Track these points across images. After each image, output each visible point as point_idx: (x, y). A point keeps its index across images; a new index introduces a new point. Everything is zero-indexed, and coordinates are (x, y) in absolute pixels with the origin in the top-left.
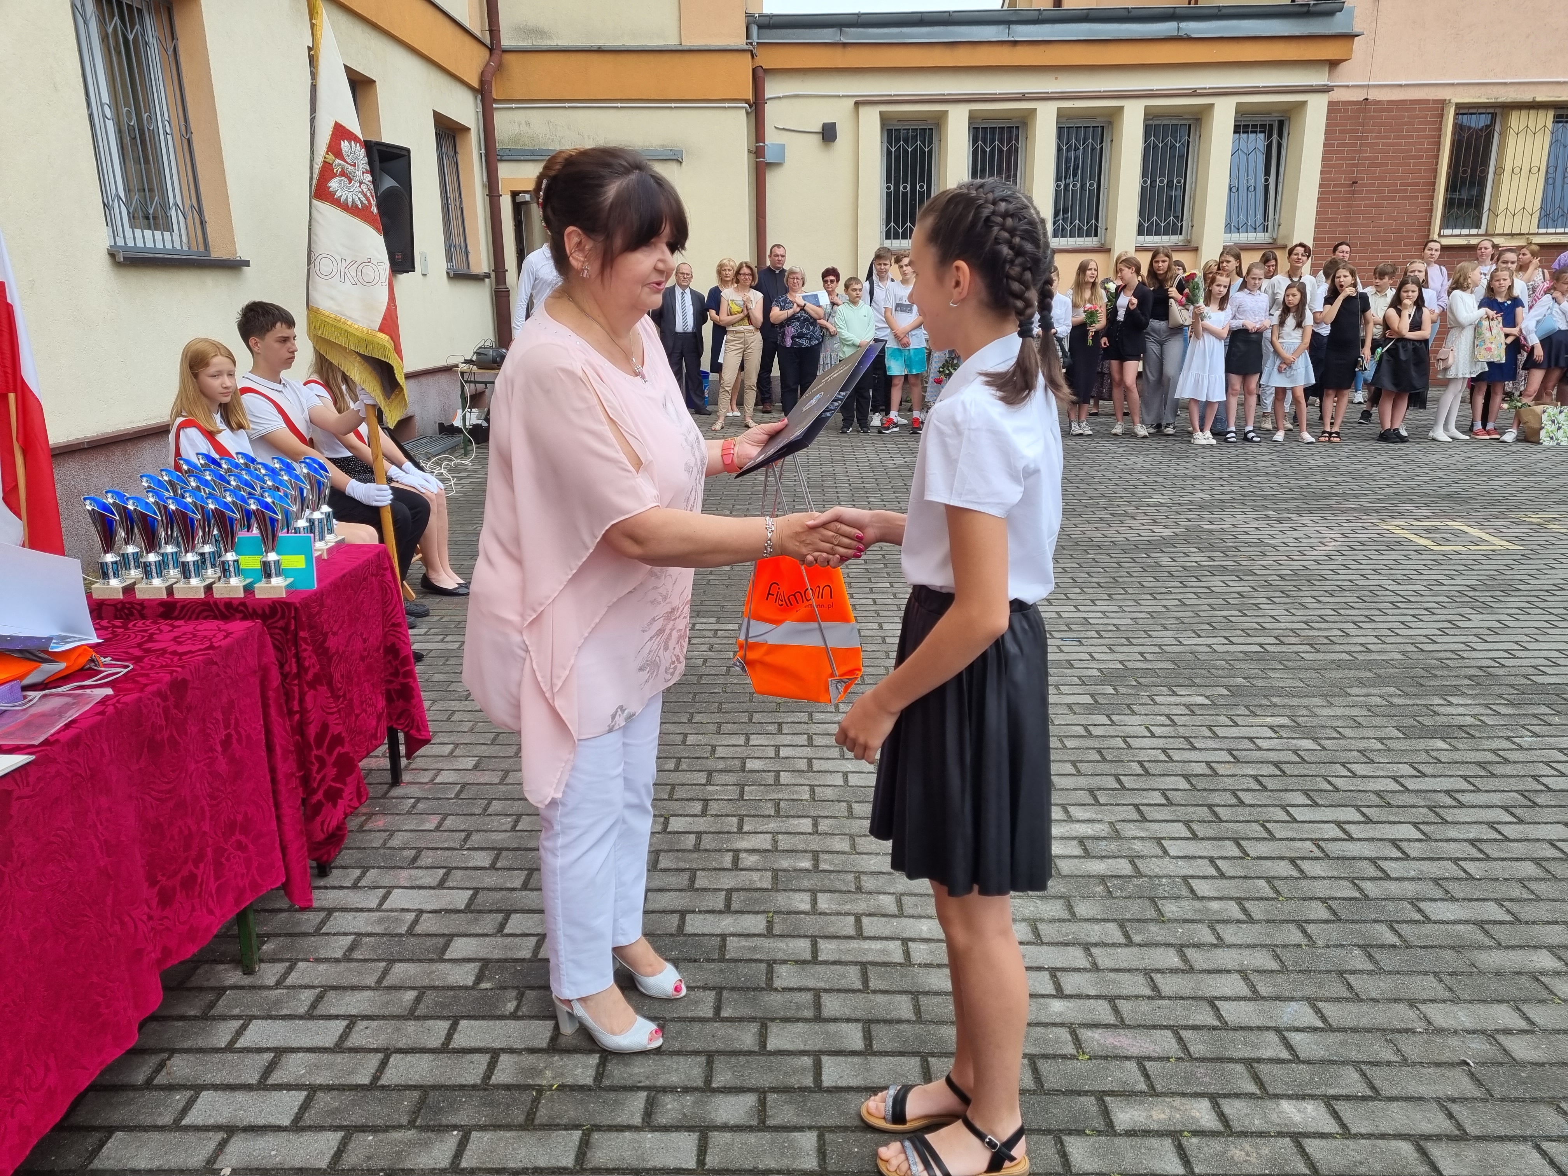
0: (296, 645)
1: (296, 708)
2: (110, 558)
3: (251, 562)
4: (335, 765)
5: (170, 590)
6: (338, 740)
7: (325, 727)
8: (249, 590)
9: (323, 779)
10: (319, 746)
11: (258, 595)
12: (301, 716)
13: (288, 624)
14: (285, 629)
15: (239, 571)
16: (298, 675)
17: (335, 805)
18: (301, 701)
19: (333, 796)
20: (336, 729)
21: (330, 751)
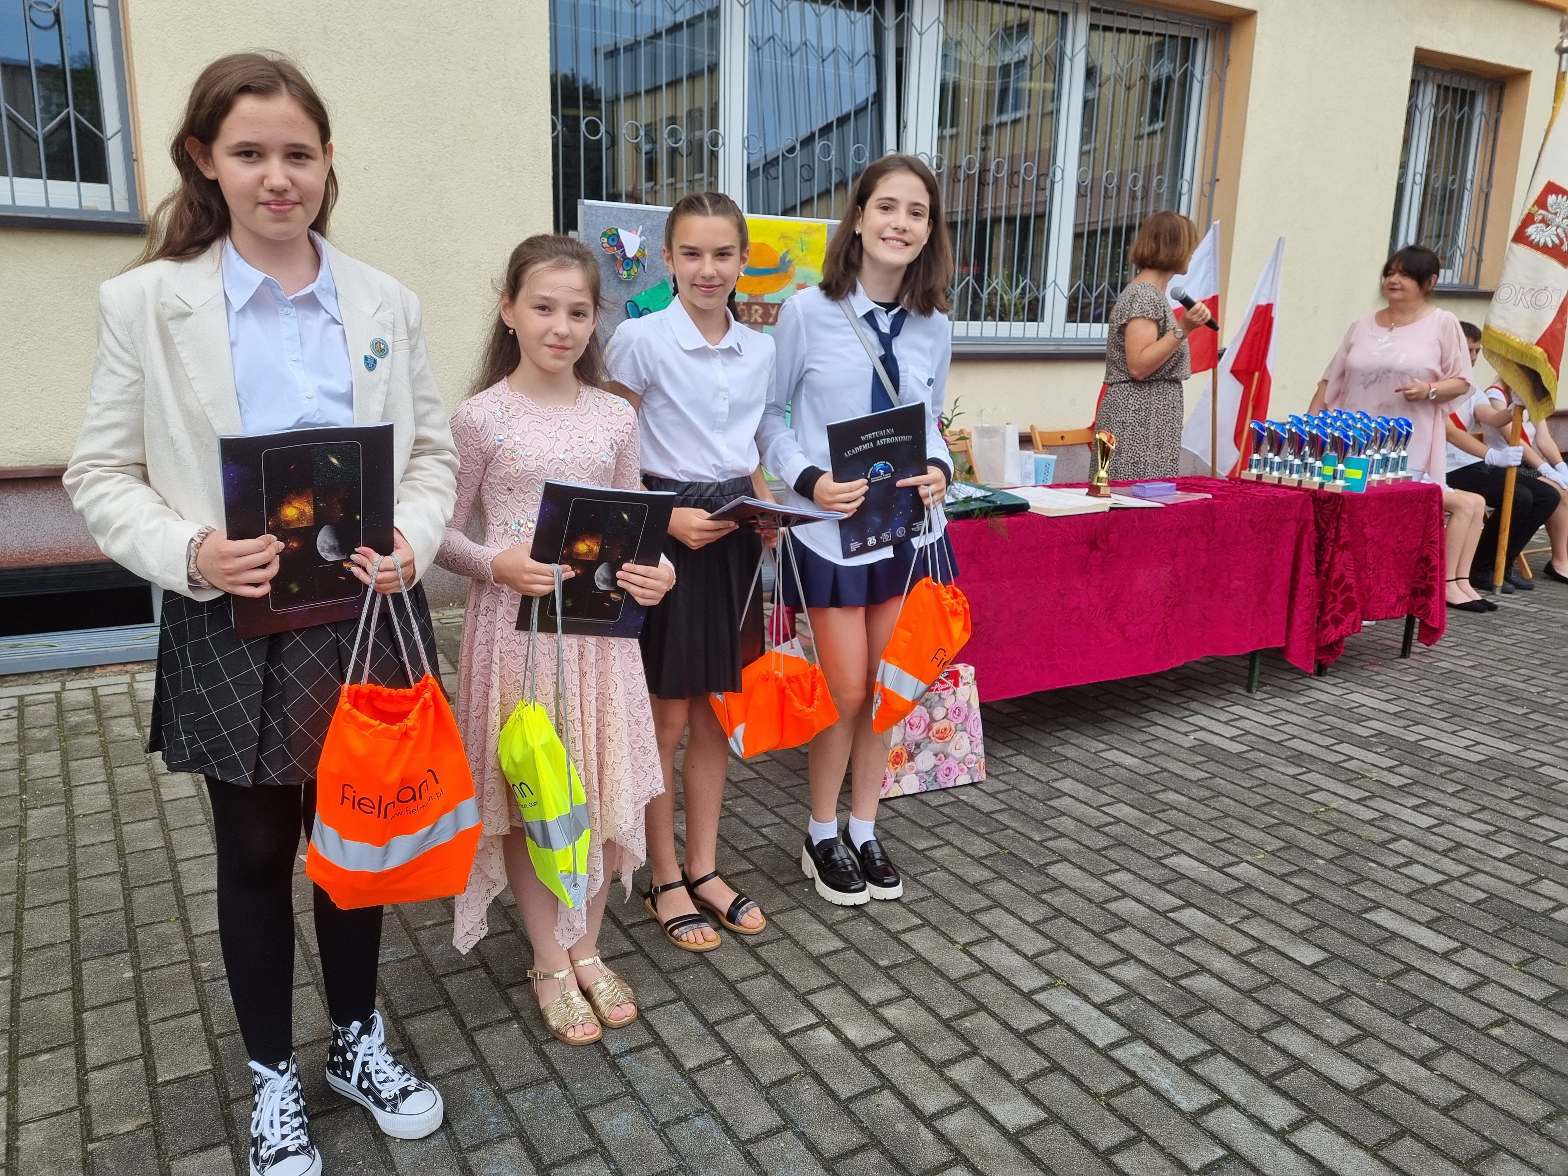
0: (1338, 522)
1: (1328, 559)
2: (1256, 456)
3: (1328, 471)
4: (1342, 602)
5: (1280, 479)
6: (1349, 588)
7: (1343, 577)
8: (1322, 485)
9: (1333, 608)
10: (1336, 588)
11: (1326, 489)
12: (1330, 566)
13: (1336, 508)
14: (1333, 511)
15: (1319, 475)
16: (1335, 541)
17: (1336, 628)
18: (1332, 557)
19: (1337, 621)
20: (1348, 581)
21: (1342, 593)
